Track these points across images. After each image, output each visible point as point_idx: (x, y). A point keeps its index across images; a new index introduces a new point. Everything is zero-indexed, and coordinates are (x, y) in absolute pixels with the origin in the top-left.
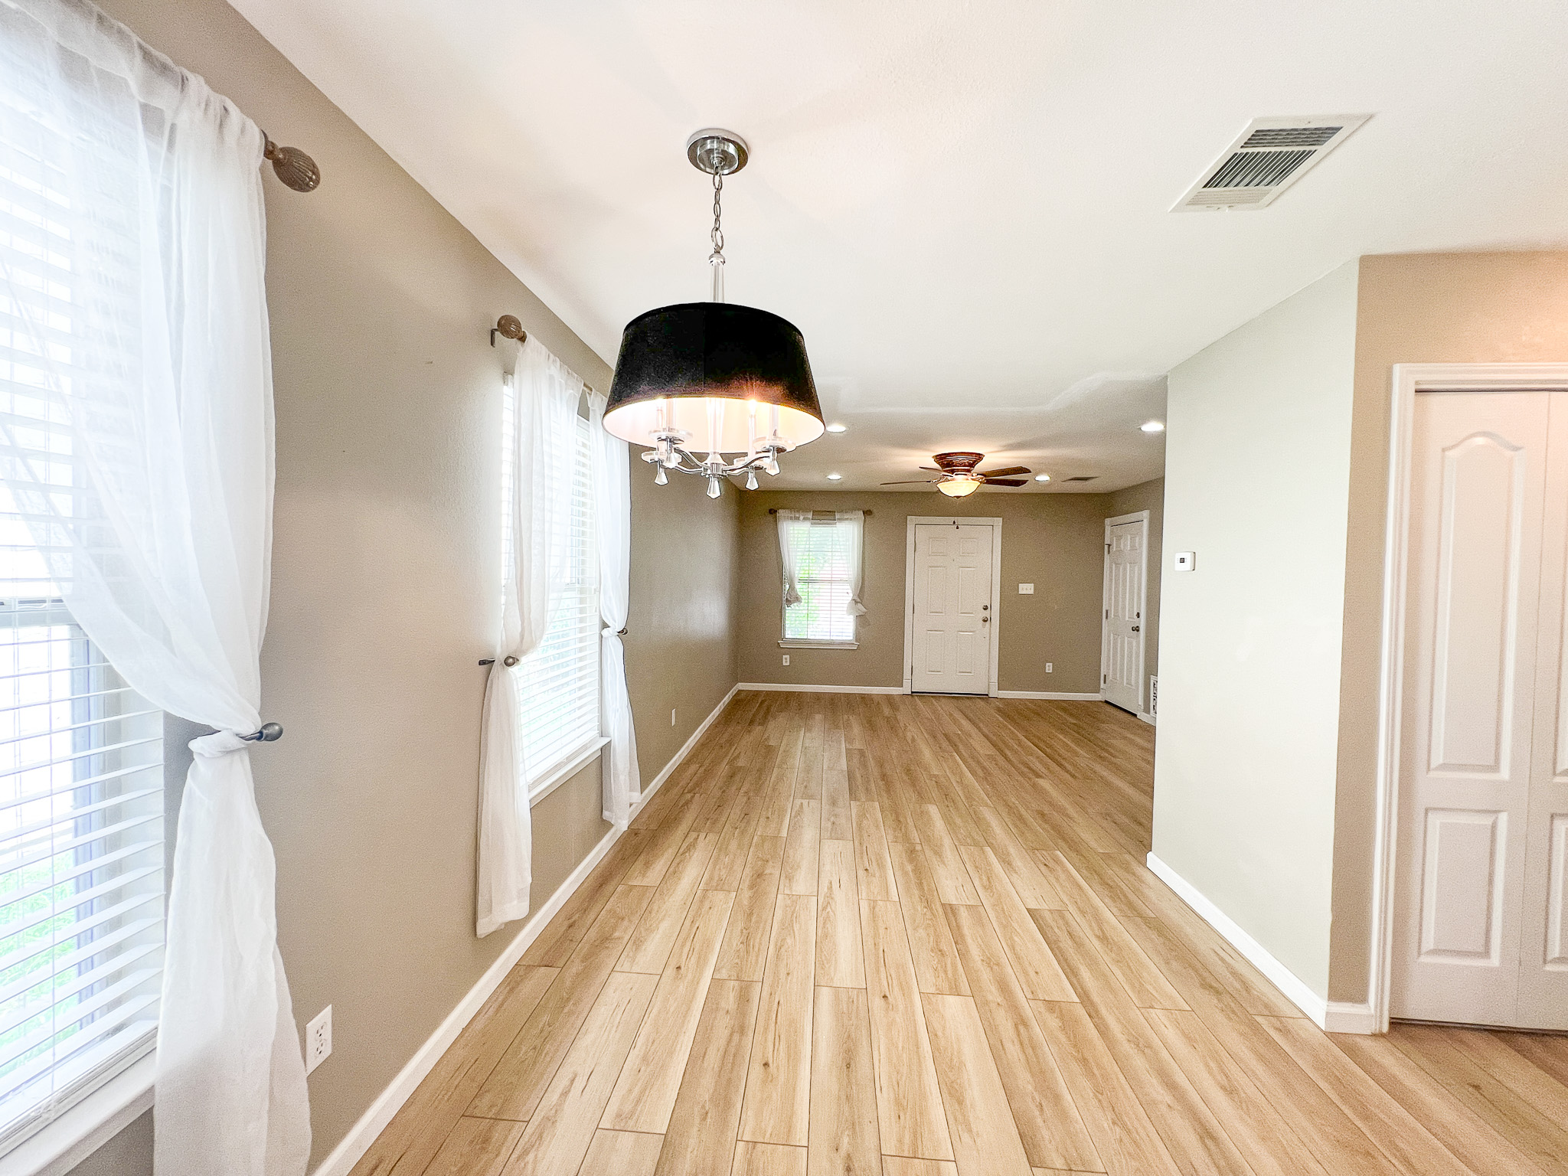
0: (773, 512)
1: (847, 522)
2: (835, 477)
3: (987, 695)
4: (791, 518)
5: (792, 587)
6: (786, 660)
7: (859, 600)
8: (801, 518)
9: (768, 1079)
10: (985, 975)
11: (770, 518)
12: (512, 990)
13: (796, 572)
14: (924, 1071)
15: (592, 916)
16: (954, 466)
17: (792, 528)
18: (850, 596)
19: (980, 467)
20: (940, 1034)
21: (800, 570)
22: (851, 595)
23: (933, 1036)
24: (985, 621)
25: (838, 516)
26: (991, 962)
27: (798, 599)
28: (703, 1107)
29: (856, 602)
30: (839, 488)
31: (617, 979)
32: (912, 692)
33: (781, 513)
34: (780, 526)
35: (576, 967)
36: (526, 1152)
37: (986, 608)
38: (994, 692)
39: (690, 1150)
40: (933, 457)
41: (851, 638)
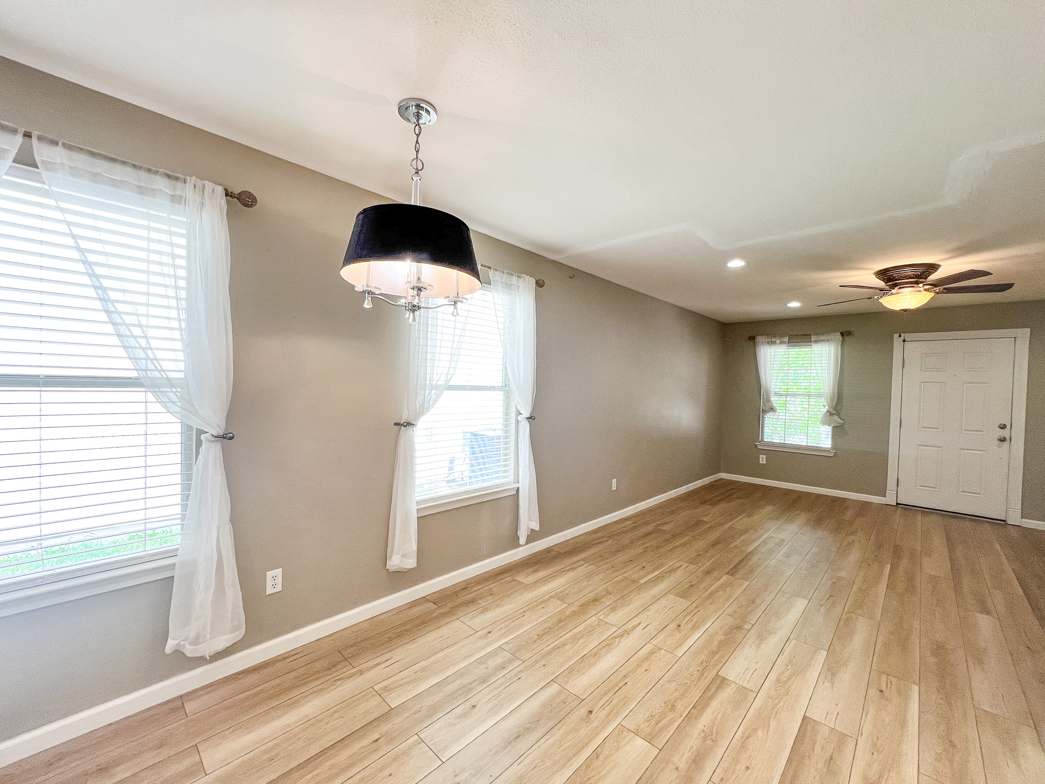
0: (752, 338)
1: (823, 343)
2: (794, 304)
3: (1004, 521)
4: (768, 343)
5: (768, 400)
6: (763, 459)
7: (834, 412)
8: (778, 342)
9: (464, 716)
10: (692, 742)
11: (751, 343)
12: (409, 608)
13: (773, 387)
14: (561, 772)
15: (479, 588)
16: (896, 280)
17: (769, 351)
18: (825, 410)
19: (934, 277)
20: (601, 757)
21: (775, 385)
22: (827, 407)
23: (596, 754)
24: (1003, 440)
25: (813, 338)
26: (711, 737)
27: (772, 409)
28: (421, 708)
29: (831, 414)
30: (799, 314)
31: (457, 624)
32: (897, 504)
33: (759, 339)
34: (757, 350)
35: (444, 610)
36: (340, 679)
37: (1003, 427)
38: (1015, 518)
39: (394, 723)
40: (874, 274)
41: (829, 446)
